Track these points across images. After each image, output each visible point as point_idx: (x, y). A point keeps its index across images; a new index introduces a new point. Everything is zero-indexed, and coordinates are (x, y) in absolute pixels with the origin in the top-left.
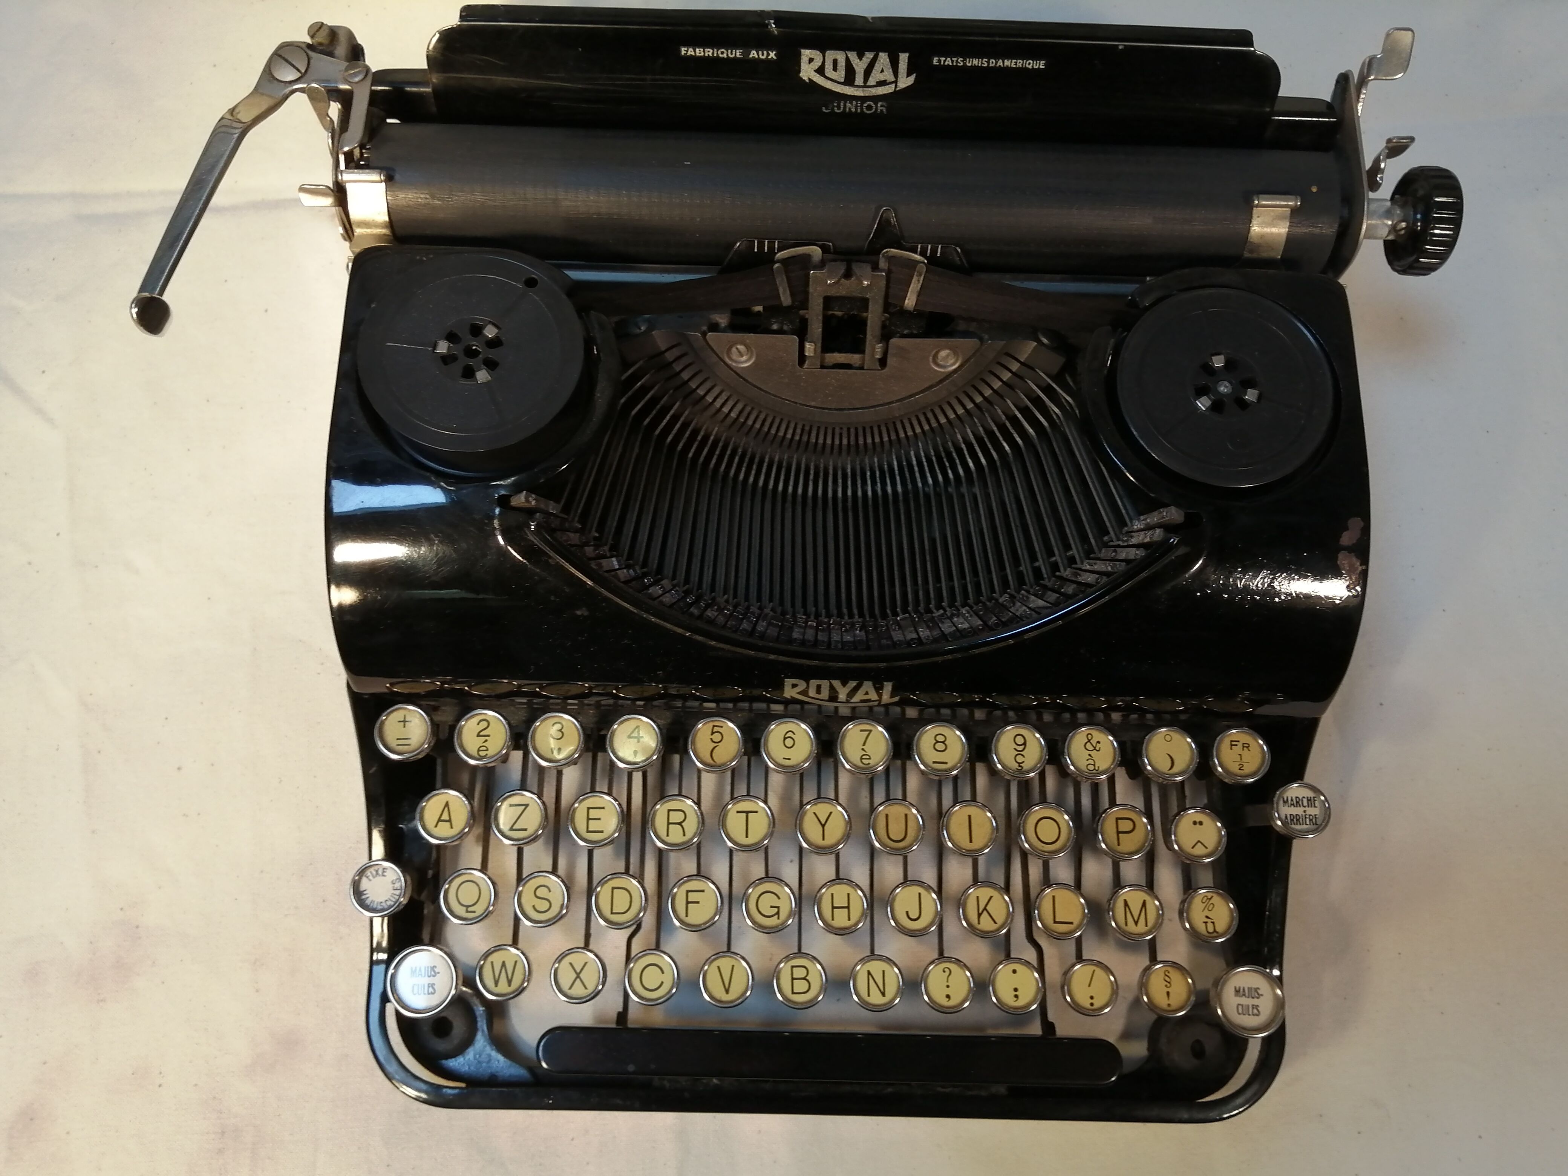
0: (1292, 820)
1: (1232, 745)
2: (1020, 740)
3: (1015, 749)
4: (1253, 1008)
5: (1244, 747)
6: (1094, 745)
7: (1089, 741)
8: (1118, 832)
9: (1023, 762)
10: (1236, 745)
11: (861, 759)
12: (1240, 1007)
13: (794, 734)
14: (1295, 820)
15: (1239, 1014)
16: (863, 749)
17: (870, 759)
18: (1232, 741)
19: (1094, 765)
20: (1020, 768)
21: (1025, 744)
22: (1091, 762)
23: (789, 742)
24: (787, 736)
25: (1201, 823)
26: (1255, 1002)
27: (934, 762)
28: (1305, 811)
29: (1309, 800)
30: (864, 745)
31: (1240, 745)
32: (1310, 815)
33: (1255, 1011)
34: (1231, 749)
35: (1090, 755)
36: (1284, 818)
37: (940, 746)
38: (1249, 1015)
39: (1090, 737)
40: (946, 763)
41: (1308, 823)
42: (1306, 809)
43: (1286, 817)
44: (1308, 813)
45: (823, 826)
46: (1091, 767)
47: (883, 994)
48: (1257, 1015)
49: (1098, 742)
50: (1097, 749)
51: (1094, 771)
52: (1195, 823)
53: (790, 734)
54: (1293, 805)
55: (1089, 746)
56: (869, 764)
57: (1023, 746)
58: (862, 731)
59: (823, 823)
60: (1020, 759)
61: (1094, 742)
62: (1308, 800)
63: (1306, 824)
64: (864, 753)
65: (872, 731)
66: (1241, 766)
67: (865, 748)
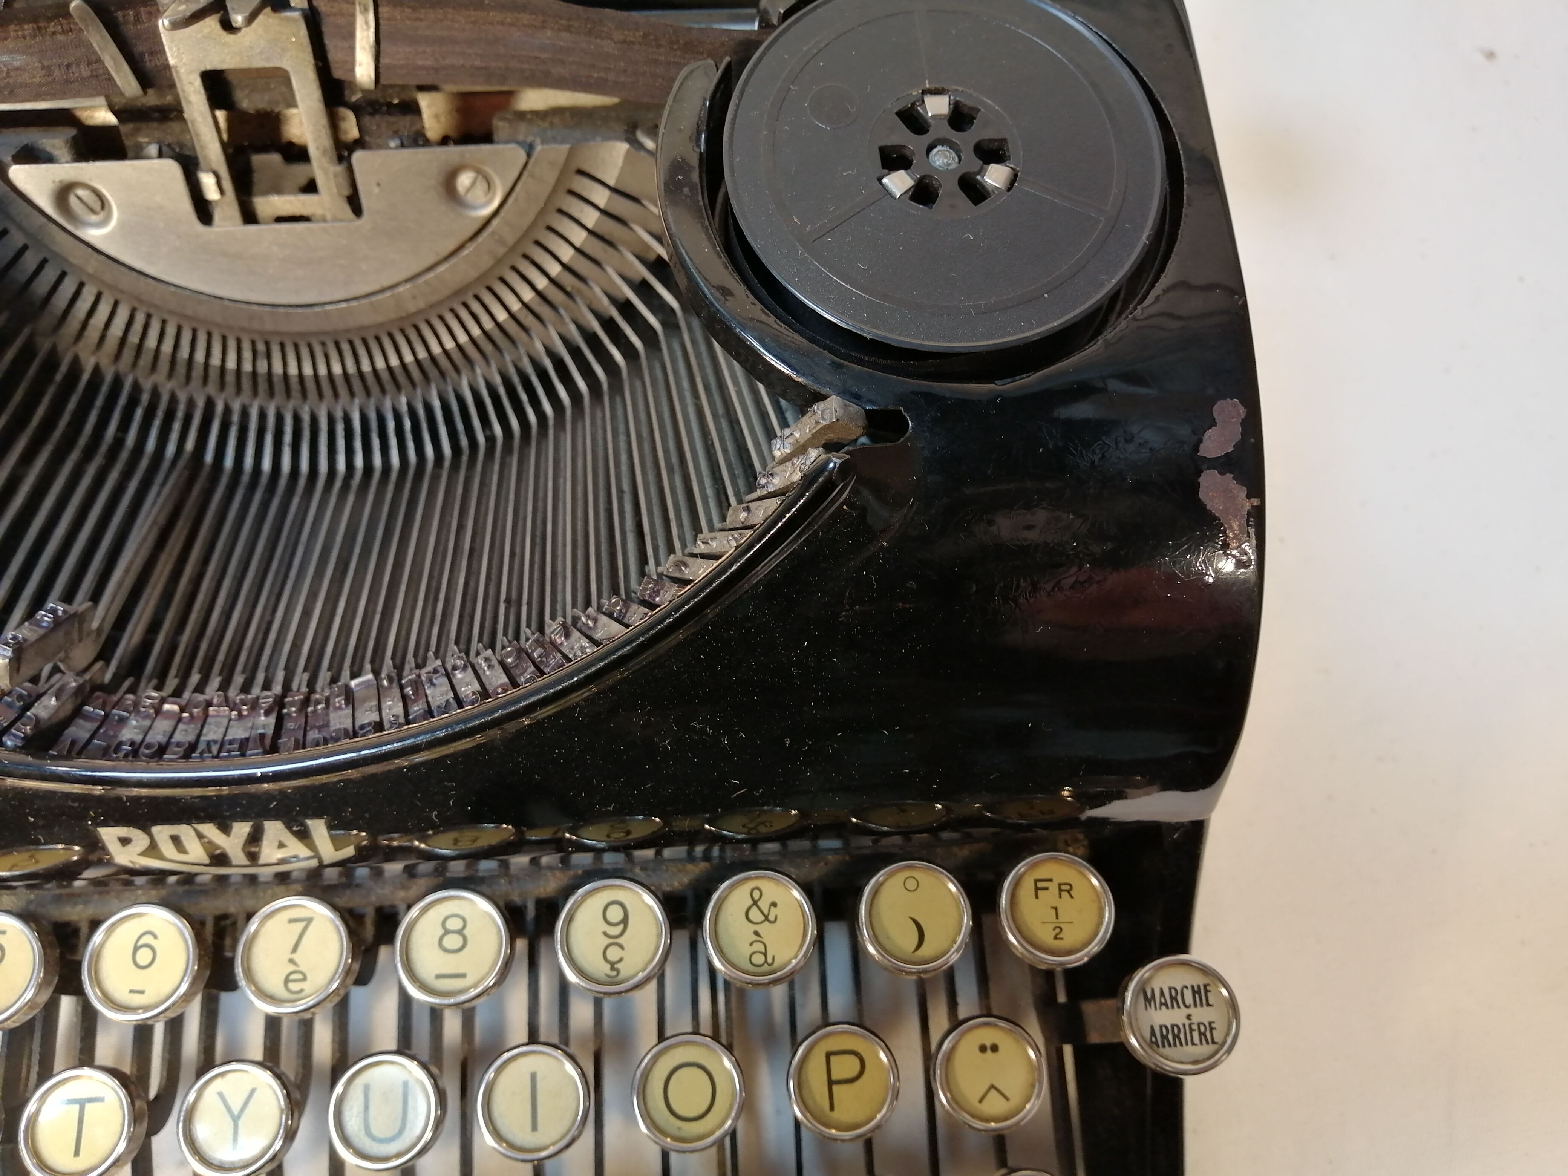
0: (1164, 1038)
1: (1037, 889)
2: (615, 914)
3: (605, 934)
5: (1060, 890)
6: (766, 912)
7: (755, 903)
8: (831, 1083)
9: (621, 960)
10: (1046, 889)
11: (287, 981)
13: (155, 937)
14: (1170, 1037)
16: (291, 961)
17: (305, 979)
18: (1036, 881)
19: (765, 954)
20: (614, 973)
21: (625, 921)
22: (759, 947)
23: (144, 956)
24: (141, 942)
25: (995, 1048)
27: (439, 977)
28: (1189, 1017)
29: (1195, 992)
30: (295, 950)
31: (1053, 887)
32: (1199, 1025)
34: (1037, 897)
35: (756, 933)
36: (1147, 1035)
37: (452, 942)
39: (756, 894)
40: (463, 976)
41: (1196, 1040)
42: (1192, 1011)
43: (1153, 1033)
44: (1195, 1019)
45: (236, 1119)
46: (759, 959)
49: (774, 904)
50: (771, 918)
51: (766, 968)
52: (983, 1049)
53: (147, 939)
54: (1166, 1004)
55: (755, 915)
56: (302, 991)
57: (621, 926)
58: (291, 921)
59: (236, 1112)
60: (614, 954)
61: (764, 904)
62: (1194, 992)
63: (1193, 1044)
64: (292, 968)
65: (309, 921)
66: (1058, 930)
67: (295, 957)
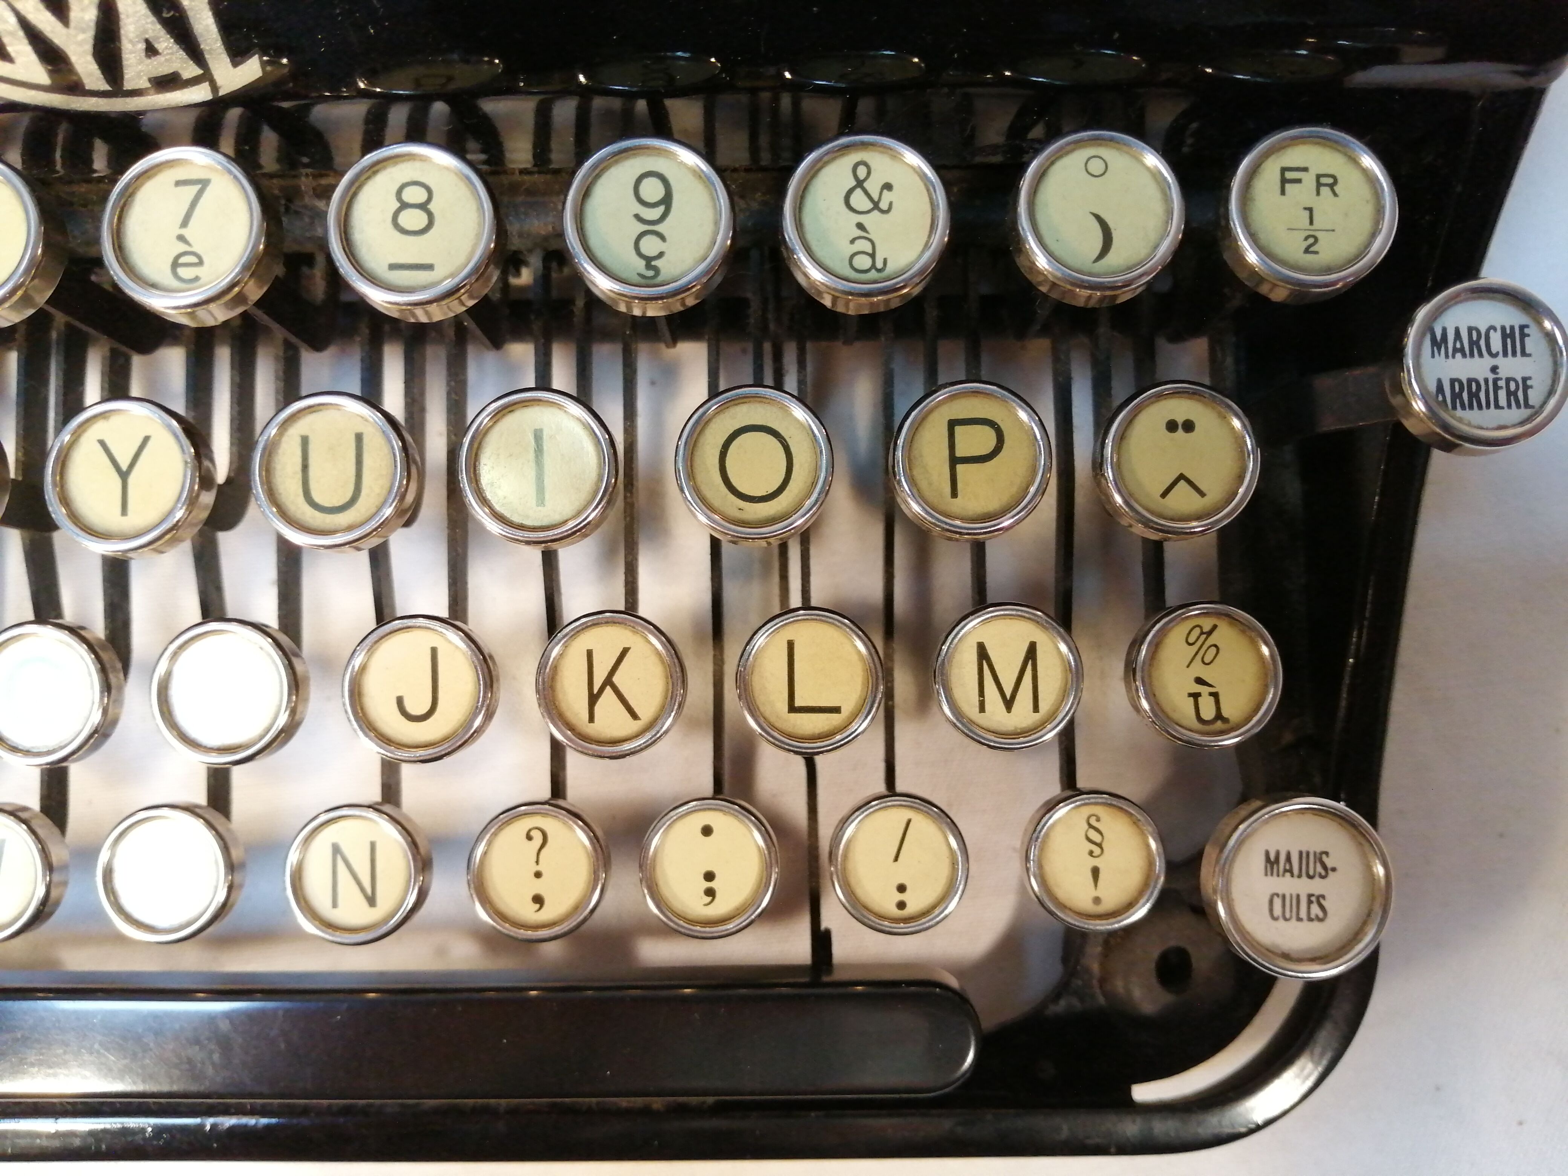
0: (1456, 396)
1: (1284, 181)
2: (652, 190)
3: (637, 217)
4: (1310, 902)
5: (1319, 185)
6: (876, 197)
7: (860, 184)
8: (954, 461)
9: (661, 255)
10: (1299, 181)
11: (175, 265)
12: (1278, 902)
14: (1465, 395)
15: (1275, 919)
16: (181, 238)
17: (201, 263)
18: (1284, 170)
19: (873, 256)
20: (651, 273)
21: (667, 201)
22: (866, 246)
25: (1189, 426)
26: (1316, 886)
27: (393, 267)
28: (1494, 369)
29: (1507, 335)
30: (185, 223)
31: (1309, 180)
32: (1508, 380)
33: (1315, 910)
34: (1283, 192)
35: (860, 226)
36: (1432, 387)
37: (413, 219)
38: (1299, 919)
39: (862, 172)
40: (429, 267)
41: (1503, 401)
42: (1500, 361)
43: (1440, 388)
44: (1503, 373)
45: (124, 476)
46: (864, 262)
47: (371, 901)
48: (1320, 920)
49: (888, 187)
50: (884, 205)
51: (873, 274)
52: (1172, 426)
54: (1462, 350)
55: (859, 200)
56: (196, 278)
57: (662, 208)
58: (178, 183)
59: (124, 467)
60: (650, 246)
61: (873, 186)
62: (1504, 336)
63: (1497, 406)
64: (182, 247)
65: (204, 183)
66: (1311, 240)
67: (186, 232)
